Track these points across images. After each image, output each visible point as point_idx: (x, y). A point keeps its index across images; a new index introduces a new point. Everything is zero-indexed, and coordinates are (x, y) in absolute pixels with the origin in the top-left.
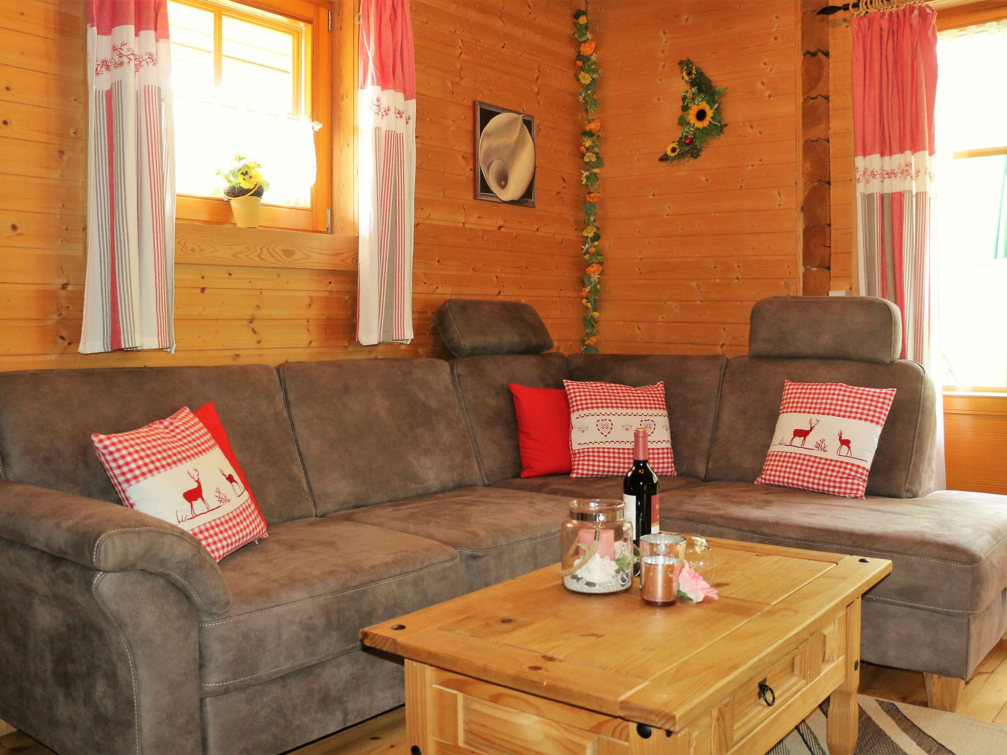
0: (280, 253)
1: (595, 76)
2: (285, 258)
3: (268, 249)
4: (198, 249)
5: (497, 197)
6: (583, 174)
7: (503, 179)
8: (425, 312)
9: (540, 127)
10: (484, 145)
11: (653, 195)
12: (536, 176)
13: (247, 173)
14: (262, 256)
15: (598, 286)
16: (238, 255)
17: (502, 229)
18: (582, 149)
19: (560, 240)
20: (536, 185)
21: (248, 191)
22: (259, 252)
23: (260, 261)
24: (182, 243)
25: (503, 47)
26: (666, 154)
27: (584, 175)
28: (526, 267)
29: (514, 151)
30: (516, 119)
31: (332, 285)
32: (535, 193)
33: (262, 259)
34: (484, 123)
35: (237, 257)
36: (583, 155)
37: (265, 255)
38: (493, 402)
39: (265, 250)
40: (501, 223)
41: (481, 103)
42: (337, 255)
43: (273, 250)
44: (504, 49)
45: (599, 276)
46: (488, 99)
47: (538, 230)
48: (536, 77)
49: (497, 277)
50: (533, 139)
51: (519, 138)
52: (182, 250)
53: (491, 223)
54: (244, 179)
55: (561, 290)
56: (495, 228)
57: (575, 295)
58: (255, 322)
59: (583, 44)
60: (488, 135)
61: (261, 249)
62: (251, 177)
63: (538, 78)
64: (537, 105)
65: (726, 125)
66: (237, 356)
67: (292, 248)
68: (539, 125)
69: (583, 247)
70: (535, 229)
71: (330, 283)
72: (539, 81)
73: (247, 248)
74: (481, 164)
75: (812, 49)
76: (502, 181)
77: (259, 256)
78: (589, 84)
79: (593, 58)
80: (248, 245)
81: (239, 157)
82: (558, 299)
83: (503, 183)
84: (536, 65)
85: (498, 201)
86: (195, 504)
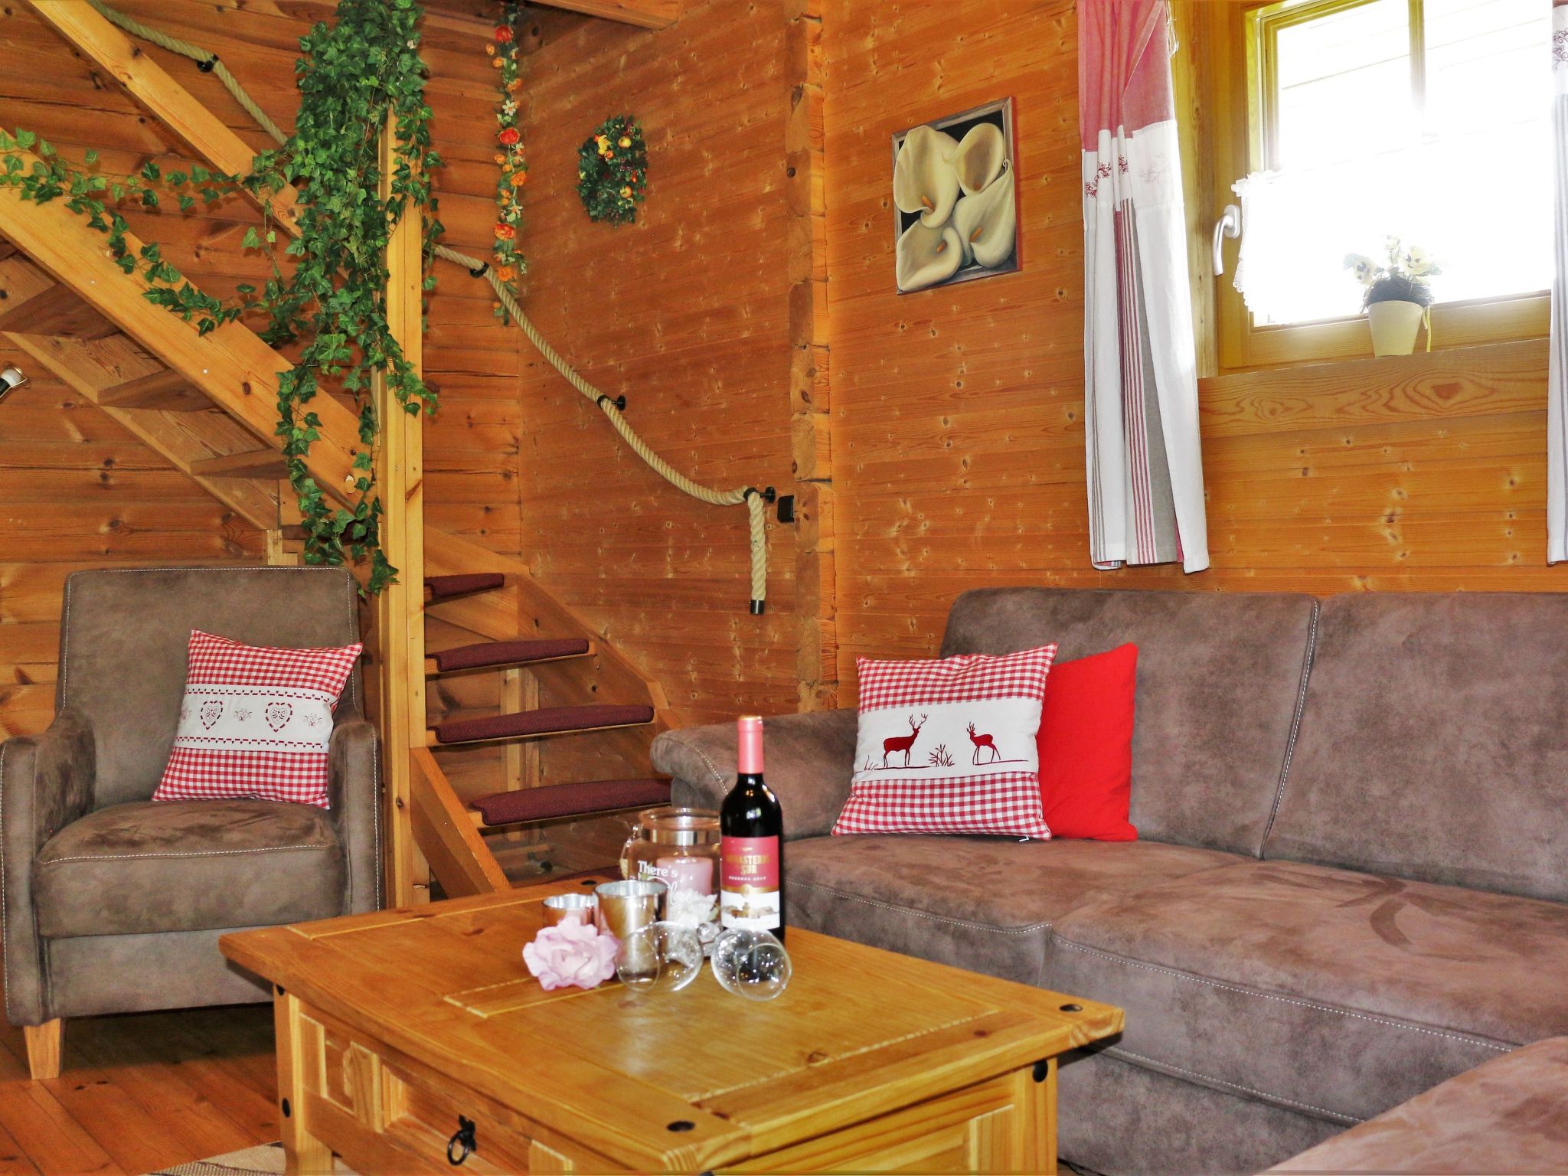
0: (1428, 392)
2: (1441, 402)
3: (1404, 391)
4: (1279, 408)
14: (1393, 404)
16: (1346, 409)
22: (1385, 396)
23: (1390, 413)
24: (1256, 404)
33: (1394, 410)
35: (1347, 413)
37: (1400, 402)
39: (1398, 392)
43: (1415, 389)
52: (1256, 414)
61: (1391, 391)
67: (1453, 381)
73: (1363, 394)
77: (1386, 405)
80: (1363, 390)
86: (892, 754)
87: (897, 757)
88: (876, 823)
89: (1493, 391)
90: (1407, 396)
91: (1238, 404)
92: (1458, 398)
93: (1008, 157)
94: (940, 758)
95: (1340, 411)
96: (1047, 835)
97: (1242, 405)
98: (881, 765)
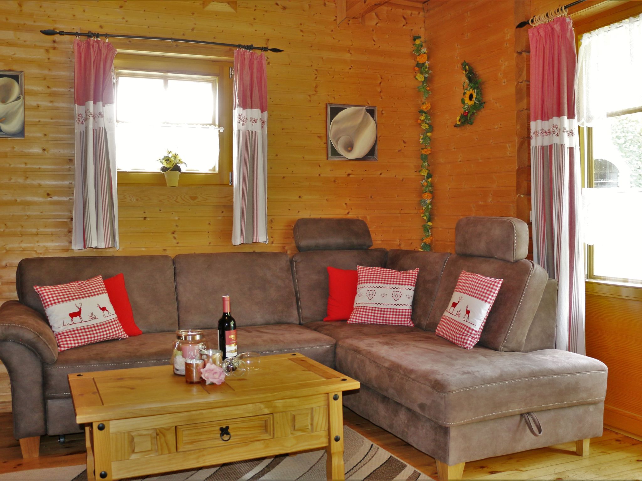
0: (189, 198)
1: (427, 75)
2: (192, 201)
3: (181, 197)
5: (345, 157)
6: (420, 136)
7: (350, 147)
8: (290, 226)
9: (383, 112)
10: (333, 128)
11: (454, 149)
12: (378, 142)
13: (168, 160)
14: (177, 200)
15: (430, 206)
17: (351, 176)
18: (419, 121)
19: (401, 179)
20: (377, 147)
21: (169, 168)
22: (175, 198)
25: (350, 69)
26: (456, 124)
27: (421, 138)
28: (371, 197)
29: (359, 129)
30: (359, 111)
31: (223, 213)
32: (376, 153)
33: (177, 202)
34: (333, 116)
36: (420, 125)
38: (314, 277)
39: (179, 197)
40: (350, 172)
41: (330, 104)
42: (225, 197)
44: (351, 69)
45: (431, 200)
46: (337, 101)
47: (381, 174)
48: (379, 82)
49: (346, 204)
50: (375, 120)
51: (362, 122)
53: (341, 173)
54: (167, 163)
55: (402, 209)
56: (345, 175)
57: (416, 211)
58: (175, 233)
59: (418, 57)
60: (336, 122)
62: (170, 162)
63: (380, 83)
64: (380, 99)
65: (484, 103)
66: (165, 250)
67: (196, 196)
68: (382, 111)
69: (422, 182)
70: (379, 173)
71: (222, 212)
72: (382, 84)
74: (331, 139)
75: (519, 50)
76: (348, 148)
77: (175, 201)
78: (424, 81)
79: (427, 64)
80: (169, 196)
81: (168, 152)
82: (400, 215)
83: (349, 149)
84: (379, 76)
85: (346, 159)
86: (74, 318)
87: (76, 319)
88: (78, 343)
89: (207, 199)
90: (182, 198)
91: (124, 196)
92: (196, 201)
93: (21, 94)
94: (92, 317)
95: (160, 201)
96: (128, 336)
97: (125, 197)
98: (71, 323)
